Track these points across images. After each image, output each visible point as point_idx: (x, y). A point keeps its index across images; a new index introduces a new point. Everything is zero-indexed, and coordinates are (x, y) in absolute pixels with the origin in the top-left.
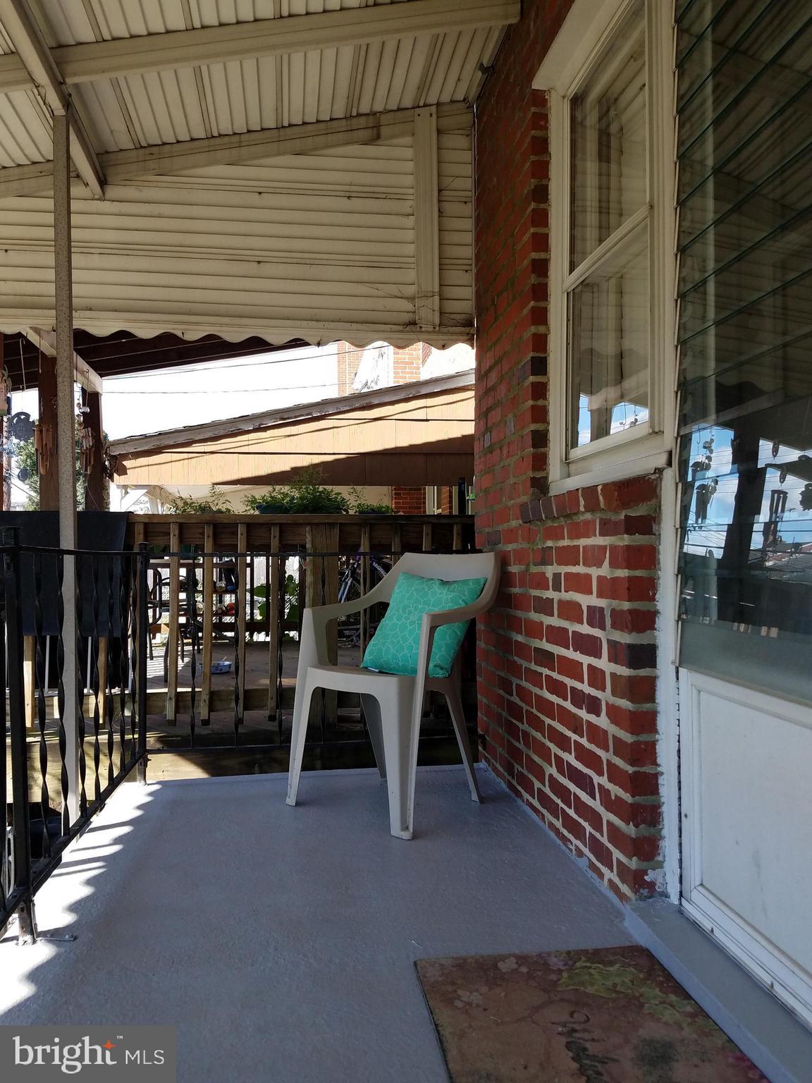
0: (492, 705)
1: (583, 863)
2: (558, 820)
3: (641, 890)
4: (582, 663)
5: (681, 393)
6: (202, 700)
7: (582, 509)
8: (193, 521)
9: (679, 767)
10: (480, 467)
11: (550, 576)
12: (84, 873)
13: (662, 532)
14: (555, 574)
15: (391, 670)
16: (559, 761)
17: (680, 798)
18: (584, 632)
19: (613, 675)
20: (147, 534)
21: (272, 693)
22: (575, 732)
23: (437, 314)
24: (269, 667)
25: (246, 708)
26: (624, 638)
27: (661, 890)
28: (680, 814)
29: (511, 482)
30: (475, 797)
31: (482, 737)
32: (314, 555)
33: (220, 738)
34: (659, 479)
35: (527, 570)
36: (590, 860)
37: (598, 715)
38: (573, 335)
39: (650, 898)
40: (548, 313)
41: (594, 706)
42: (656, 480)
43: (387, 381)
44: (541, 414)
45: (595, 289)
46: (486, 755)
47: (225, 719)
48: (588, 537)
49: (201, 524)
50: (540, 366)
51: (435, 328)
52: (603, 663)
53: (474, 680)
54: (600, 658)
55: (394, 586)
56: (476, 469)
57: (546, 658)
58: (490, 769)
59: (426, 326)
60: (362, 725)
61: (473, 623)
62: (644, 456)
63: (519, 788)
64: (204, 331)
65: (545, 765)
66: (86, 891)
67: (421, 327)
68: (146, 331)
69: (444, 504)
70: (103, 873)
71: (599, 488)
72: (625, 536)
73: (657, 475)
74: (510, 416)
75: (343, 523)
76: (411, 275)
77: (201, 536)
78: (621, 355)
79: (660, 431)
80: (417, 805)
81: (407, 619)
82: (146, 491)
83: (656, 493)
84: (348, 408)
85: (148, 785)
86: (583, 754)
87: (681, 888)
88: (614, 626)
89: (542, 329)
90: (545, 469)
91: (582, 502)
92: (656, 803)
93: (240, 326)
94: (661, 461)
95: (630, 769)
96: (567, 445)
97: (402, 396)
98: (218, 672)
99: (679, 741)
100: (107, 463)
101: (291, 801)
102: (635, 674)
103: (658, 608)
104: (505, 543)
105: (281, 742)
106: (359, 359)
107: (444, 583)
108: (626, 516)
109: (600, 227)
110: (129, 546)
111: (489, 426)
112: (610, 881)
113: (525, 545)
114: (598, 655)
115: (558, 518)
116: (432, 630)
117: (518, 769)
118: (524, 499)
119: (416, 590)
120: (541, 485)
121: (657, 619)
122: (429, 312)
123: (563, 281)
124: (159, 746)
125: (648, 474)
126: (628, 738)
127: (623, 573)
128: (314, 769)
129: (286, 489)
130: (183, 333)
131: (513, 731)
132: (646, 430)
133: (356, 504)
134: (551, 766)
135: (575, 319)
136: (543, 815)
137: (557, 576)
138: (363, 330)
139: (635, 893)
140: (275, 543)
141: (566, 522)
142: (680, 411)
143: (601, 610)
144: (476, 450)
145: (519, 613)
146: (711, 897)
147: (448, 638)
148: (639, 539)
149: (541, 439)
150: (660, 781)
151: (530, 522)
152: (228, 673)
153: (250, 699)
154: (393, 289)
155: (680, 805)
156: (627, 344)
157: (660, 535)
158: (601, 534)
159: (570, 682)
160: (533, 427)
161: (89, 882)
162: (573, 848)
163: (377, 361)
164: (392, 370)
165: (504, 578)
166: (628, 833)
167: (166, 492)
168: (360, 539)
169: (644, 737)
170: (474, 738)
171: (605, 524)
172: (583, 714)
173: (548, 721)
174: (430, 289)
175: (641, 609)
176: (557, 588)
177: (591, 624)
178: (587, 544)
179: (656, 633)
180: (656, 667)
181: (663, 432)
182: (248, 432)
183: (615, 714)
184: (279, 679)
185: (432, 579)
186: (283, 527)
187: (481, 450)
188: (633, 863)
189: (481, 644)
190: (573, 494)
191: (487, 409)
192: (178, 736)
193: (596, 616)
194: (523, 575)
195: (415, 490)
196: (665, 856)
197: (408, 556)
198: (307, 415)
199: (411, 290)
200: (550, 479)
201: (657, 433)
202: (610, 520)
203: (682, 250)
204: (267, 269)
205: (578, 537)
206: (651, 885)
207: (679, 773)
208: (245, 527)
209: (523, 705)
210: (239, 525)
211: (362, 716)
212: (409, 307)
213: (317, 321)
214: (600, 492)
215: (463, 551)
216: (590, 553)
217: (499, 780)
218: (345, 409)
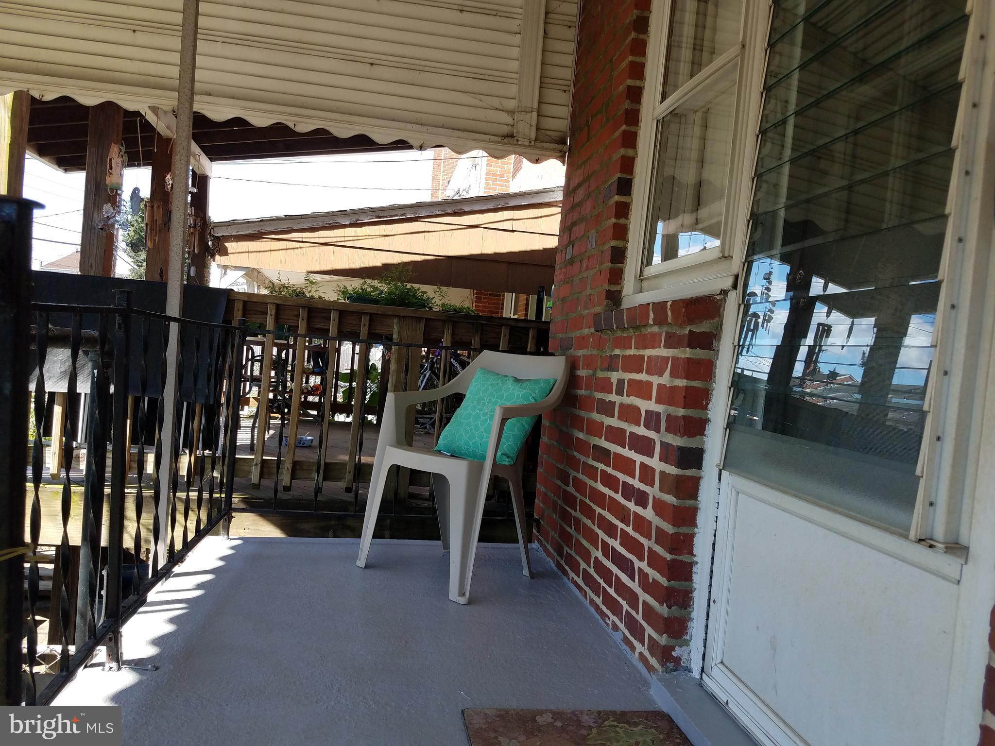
0: (549, 493)
1: (618, 637)
2: (599, 597)
3: (668, 664)
4: (635, 461)
5: (753, 221)
6: (286, 468)
7: (651, 322)
8: (290, 303)
9: (713, 558)
10: (560, 277)
11: (614, 381)
12: (168, 612)
13: (721, 348)
14: (619, 380)
15: (462, 455)
16: (605, 545)
17: (710, 586)
18: (640, 433)
19: (662, 473)
20: (245, 312)
21: (350, 468)
22: (622, 521)
23: (534, 129)
24: (349, 445)
25: (325, 479)
26: (676, 441)
27: (685, 665)
28: (709, 599)
29: (588, 293)
30: (526, 572)
31: (537, 521)
32: (399, 344)
33: (299, 503)
34: (723, 300)
35: (594, 375)
36: (624, 634)
37: (645, 507)
38: (659, 160)
39: (674, 671)
40: (638, 138)
41: (641, 499)
42: (721, 300)
43: (477, 191)
44: (621, 232)
45: (683, 120)
46: (539, 537)
47: (305, 486)
48: (653, 348)
49: (297, 307)
50: (625, 187)
51: (530, 142)
52: (655, 462)
53: (535, 470)
54: (652, 457)
55: (472, 380)
56: (556, 279)
57: (603, 455)
58: (541, 549)
59: (523, 140)
60: (431, 503)
61: (539, 418)
62: (712, 277)
63: (567, 568)
64: (315, 124)
65: (592, 549)
66: (170, 628)
67: (518, 140)
68: (260, 119)
69: (521, 311)
70: (185, 613)
71: (669, 304)
72: (688, 349)
73: (723, 297)
74: (593, 232)
75: (429, 318)
76: (513, 90)
77: (296, 318)
78: (700, 184)
79: (729, 256)
80: (474, 575)
81: (481, 410)
82: (245, 272)
83: (719, 312)
84: (440, 213)
85: (231, 539)
86: (628, 542)
87: (703, 664)
88: (668, 430)
89: (630, 152)
90: (620, 284)
91: (652, 316)
92: (688, 589)
93: (349, 123)
94: (728, 283)
95: (669, 557)
96: (642, 263)
97: (491, 206)
98: (302, 445)
99: (715, 536)
100: (210, 243)
101: (361, 563)
102: (682, 474)
103: (709, 416)
104: (575, 349)
105: (356, 511)
106: (453, 167)
107: (517, 380)
108: (690, 331)
109: (693, 63)
110: (227, 321)
111: (571, 239)
112: (641, 654)
113: (595, 352)
114: (650, 455)
115: (628, 329)
116: (503, 421)
117: (566, 551)
118: (598, 309)
119: (492, 385)
120: (614, 298)
121: (707, 426)
122: (526, 127)
123: (654, 110)
124: (242, 506)
125: (714, 295)
126: (669, 528)
127: (681, 383)
128: (382, 537)
129: (376, 283)
130: (295, 125)
131: (566, 517)
132: (717, 254)
133: (440, 303)
134: (598, 550)
135: (661, 145)
136: (585, 592)
137: (621, 382)
138: (464, 138)
139: (662, 666)
140: (364, 332)
141: (634, 333)
142: (750, 239)
143: (658, 414)
144: (558, 261)
145: (583, 413)
146: (729, 674)
147: (516, 429)
148: (699, 353)
149: (619, 255)
150: (695, 569)
151: (601, 331)
152: (309, 447)
153: (330, 471)
154: (495, 102)
155: (710, 592)
156: (706, 175)
157: (718, 351)
158: (665, 347)
159: (622, 477)
160: (613, 243)
161: (172, 621)
162: (610, 623)
163: (470, 171)
164: (483, 181)
165: (572, 380)
166: (661, 613)
167: (263, 276)
168: (443, 334)
169: (684, 530)
170: (530, 521)
171: (670, 337)
172: (631, 506)
173: (599, 510)
174: (529, 105)
175: (695, 416)
176: (620, 393)
177: (647, 426)
178: (652, 354)
179: (705, 439)
180: (701, 469)
181: (732, 258)
182: (345, 226)
183: (660, 508)
184: (357, 457)
185: (507, 376)
186: (372, 317)
187: (563, 261)
188: (663, 640)
189: (544, 439)
190: (644, 307)
191: (572, 223)
192: (261, 499)
193: (652, 421)
194: (589, 378)
195: (495, 295)
196: (692, 636)
197: (486, 353)
198: (402, 215)
199: (511, 104)
200: (624, 293)
201: (726, 257)
202: (675, 334)
203: (768, 89)
204: (377, 71)
205: (644, 348)
206: (677, 660)
207: (712, 564)
208: (338, 313)
209: (578, 495)
210: (332, 311)
211: (432, 494)
212: (508, 119)
213: (421, 125)
214: (669, 307)
215: (537, 353)
216: (653, 363)
217: (549, 559)
218: (438, 213)
